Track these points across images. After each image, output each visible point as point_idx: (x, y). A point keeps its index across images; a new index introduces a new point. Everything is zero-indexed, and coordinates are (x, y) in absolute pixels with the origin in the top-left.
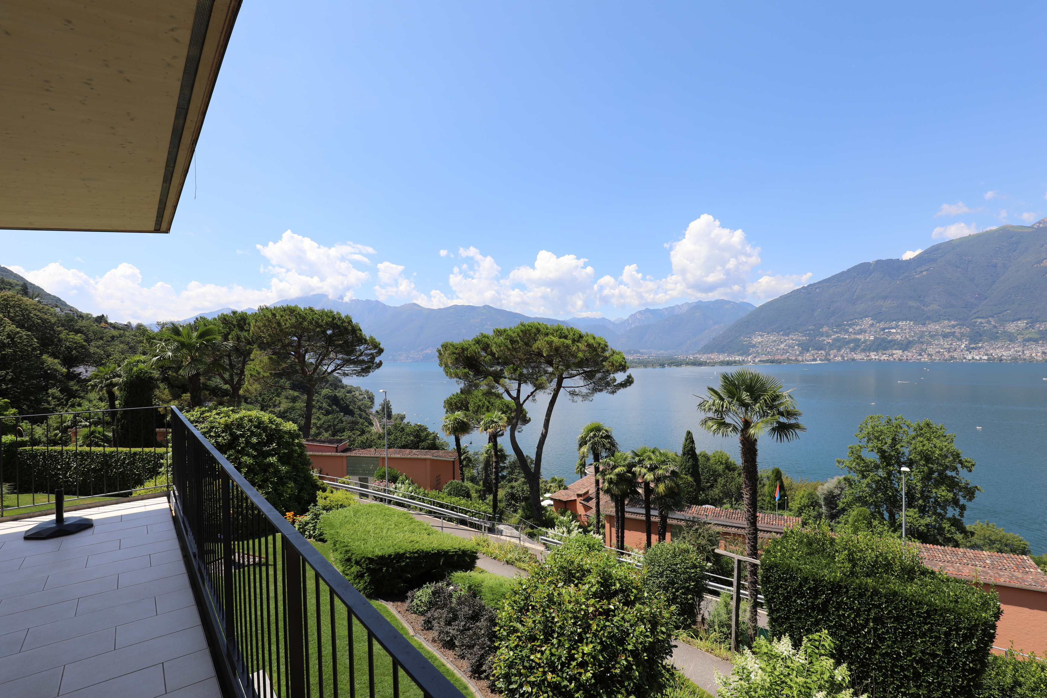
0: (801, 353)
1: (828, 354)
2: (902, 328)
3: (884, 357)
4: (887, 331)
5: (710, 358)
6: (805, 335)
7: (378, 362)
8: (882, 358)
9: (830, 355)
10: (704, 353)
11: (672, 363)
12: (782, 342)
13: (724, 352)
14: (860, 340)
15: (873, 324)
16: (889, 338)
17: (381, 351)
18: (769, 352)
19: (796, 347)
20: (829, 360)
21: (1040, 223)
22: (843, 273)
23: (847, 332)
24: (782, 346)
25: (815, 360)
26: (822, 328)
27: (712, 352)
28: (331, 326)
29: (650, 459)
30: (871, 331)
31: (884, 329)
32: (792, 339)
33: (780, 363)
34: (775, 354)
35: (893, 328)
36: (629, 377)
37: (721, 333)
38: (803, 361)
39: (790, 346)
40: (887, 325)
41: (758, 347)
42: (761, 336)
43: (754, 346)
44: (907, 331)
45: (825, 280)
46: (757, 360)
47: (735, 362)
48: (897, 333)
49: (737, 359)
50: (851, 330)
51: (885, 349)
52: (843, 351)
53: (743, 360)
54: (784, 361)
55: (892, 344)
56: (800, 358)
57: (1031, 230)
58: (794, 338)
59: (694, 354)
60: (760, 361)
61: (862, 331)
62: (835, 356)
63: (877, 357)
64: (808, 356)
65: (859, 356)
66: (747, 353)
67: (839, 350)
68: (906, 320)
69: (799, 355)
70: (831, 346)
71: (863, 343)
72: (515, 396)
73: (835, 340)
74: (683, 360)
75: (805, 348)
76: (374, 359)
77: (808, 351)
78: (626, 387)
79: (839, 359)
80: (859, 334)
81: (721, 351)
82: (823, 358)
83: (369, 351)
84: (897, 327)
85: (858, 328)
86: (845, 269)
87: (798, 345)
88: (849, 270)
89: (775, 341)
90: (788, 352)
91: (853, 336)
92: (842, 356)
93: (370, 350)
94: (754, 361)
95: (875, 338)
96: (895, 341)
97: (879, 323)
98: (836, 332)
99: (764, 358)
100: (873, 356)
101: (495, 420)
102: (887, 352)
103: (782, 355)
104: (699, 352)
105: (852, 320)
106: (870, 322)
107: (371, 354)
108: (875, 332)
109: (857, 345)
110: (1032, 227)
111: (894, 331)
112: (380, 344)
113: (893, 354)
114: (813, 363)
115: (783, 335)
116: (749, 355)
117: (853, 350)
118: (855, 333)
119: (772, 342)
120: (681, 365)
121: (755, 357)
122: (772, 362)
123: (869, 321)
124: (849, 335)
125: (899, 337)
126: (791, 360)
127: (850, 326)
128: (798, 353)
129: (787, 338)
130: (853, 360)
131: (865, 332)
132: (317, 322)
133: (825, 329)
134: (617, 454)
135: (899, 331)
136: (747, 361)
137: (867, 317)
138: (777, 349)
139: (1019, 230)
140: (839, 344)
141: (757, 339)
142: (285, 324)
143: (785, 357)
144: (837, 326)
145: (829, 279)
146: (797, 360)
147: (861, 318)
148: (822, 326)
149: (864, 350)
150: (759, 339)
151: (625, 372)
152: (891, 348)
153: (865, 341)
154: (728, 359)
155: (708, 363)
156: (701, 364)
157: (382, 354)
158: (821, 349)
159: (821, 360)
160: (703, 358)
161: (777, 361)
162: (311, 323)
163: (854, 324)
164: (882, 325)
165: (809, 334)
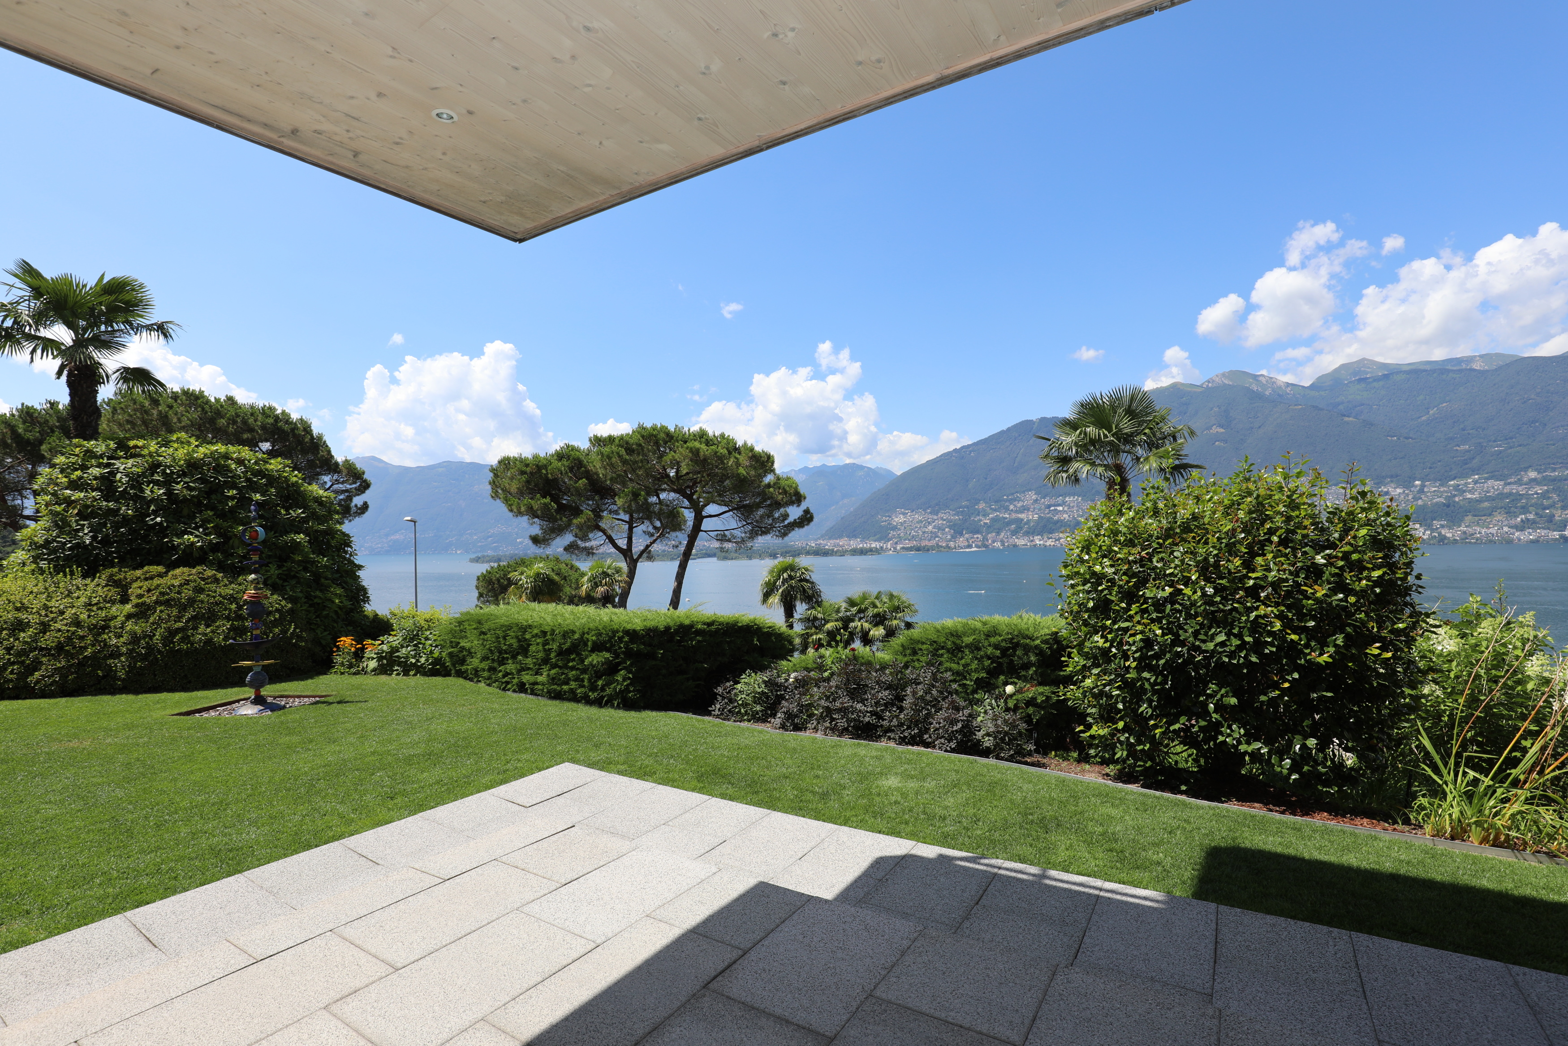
0: (954, 538)
1: (985, 539)
2: (1069, 505)
3: (1050, 543)
4: (1052, 508)
5: (838, 545)
6: (957, 514)
7: (360, 504)
8: (1048, 544)
9: (987, 540)
10: (830, 538)
11: (786, 552)
12: (929, 523)
13: (855, 537)
14: (1022, 520)
15: (1037, 500)
16: (1056, 518)
17: (365, 486)
18: (913, 536)
19: (947, 530)
20: (986, 546)
21: (1209, 382)
22: (1002, 433)
23: (1007, 509)
24: (930, 528)
25: (970, 546)
26: (977, 503)
27: (840, 537)
28: (273, 433)
29: (875, 606)
30: (1034, 509)
31: (1049, 506)
32: (942, 519)
33: (928, 550)
34: (921, 539)
35: (1059, 505)
36: (807, 511)
37: (852, 509)
38: (955, 548)
39: (939, 529)
40: (1052, 501)
41: (899, 529)
42: (904, 514)
43: (895, 528)
44: (1075, 508)
45: (981, 441)
46: (898, 548)
47: (871, 550)
48: (1064, 512)
49: (873, 545)
50: (1012, 507)
51: (1051, 532)
52: (1003, 534)
53: (882, 548)
54: (932, 548)
55: (1058, 525)
56: (952, 544)
57: (1200, 390)
58: (946, 516)
59: (816, 540)
60: (903, 548)
61: (1024, 509)
62: (994, 542)
63: (1041, 542)
64: (962, 542)
65: (1021, 542)
66: (885, 538)
67: (998, 533)
68: (1074, 495)
69: (950, 540)
70: (989, 528)
71: (1026, 524)
72: (625, 547)
73: (993, 520)
74: (803, 548)
75: (958, 531)
76: (351, 500)
77: (961, 534)
78: (803, 527)
79: (998, 545)
80: (1022, 512)
81: (852, 535)
82: (980, 544)
83: (341, 486)
84: (1063, 504)
85: (1020, 504)
86: (1005, 428)
87: (950, 527)
88: (1009, 429)
89: (921, 521)
90: (938, 537)
91: (1014, 516)
92: (1003, 542)
93: (343, 483)
94: (895, 548)
95: (1040, 517)
96: (1062, 521)
97: (1044, 498)
98: (995, 510)
99: (907, 544)
100: (1038, 541)
101: (609, 571)
102: (1053, 536)
103: (929, 540)
104: (822, 537)
105: (1013, 494)
106: (1034, 497)
107: (347, 491)
108: (1040, 510)
109: (1019, 527)
110: (1201, 386)
111: (1060, 508)
112: (364, 473)
113: (1060, 539)
114: (967, 550)
115: (931, 513)
116: (889, 540)
117: (1014, 533)
118: (1016, 512)
119: (918, 522)
120: (799, 555)
121: (896, 543)
122: (918, 549)
123: (1032, 496)
124: (1010, 514)
125: (1065, 516)
126: (941, 547)
127: (1011, 501)
128: (949, 537)
129: (935, 517)
130: (1015, 546)
131: (1028, 510)
132: (245, 422)
133: (982, 505)
134: (824, 603)
135: (1066, 509)
136: (887, 548)
137: (1030, 490)
138: (924, 532)
139: (1189, 389)
140: (998, 526)
141: (898, 519)
142: (179, 420)
143: (933, 543)
144: (995, 502)
145: (986, 439)
146: (948, 547)
147: (1024, 492)
148: (977, 502)
149: (1027, 533)
150: (900, 519)
151: (799, 506)
152: (1058, 530)
153: (1029, 521)
154: (861, 546)
155: (836, 552)
156: (826, 553)
157: (367, 492)
158: (978, 532)
159: (977, 546)
160: (829, 545)
161: (924, 547)
162: (234, 422)
163: (1015, 500)
164: (1047, 501)
165: (962, 512)
